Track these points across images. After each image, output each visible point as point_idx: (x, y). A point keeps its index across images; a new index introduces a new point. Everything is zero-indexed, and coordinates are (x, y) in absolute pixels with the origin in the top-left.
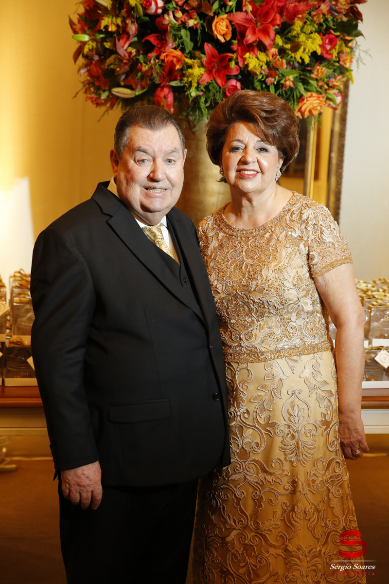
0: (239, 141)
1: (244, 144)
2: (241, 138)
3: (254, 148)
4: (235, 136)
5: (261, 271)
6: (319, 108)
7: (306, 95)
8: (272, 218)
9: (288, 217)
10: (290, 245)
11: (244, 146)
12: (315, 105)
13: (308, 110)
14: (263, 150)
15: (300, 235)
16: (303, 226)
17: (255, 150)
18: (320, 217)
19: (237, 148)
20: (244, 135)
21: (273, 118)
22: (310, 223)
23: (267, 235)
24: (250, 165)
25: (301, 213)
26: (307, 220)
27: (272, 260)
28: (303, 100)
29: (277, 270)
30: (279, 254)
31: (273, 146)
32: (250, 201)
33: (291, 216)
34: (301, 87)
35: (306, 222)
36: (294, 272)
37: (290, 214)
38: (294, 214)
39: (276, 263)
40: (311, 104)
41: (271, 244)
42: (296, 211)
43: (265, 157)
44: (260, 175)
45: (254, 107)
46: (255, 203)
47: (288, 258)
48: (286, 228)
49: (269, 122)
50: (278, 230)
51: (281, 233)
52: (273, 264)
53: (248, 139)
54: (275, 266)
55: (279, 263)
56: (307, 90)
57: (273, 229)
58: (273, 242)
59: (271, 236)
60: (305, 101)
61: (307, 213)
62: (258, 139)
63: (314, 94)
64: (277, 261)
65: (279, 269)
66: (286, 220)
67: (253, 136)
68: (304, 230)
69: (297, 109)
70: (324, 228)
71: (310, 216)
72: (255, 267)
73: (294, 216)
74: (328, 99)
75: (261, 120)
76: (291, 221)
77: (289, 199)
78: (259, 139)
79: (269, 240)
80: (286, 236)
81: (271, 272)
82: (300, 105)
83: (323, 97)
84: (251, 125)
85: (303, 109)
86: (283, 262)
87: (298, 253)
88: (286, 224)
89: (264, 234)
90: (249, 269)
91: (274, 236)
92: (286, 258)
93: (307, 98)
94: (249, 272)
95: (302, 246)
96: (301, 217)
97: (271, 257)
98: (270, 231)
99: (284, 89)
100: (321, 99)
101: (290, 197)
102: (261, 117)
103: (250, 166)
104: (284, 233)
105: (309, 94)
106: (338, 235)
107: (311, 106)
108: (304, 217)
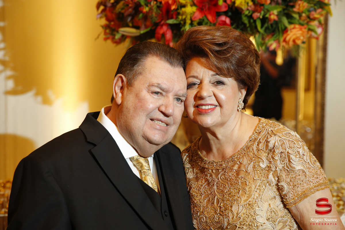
0: (194, 77)
1: (199, 79)
2: (196, 74)
3: (210, 82)
4: (190, 73)
5: (231, 207)
6: (302, 38)
7: (290, 27)
8: (239, 149)
9: (255, 147)
10: (259, 177)
11: (200, 82)
12: (298, 35)
13: (292, 40)
14: (220, 83)
15: (269, 165)
16: (270, 156)
17: (210, 84)
18: (287, 145)
19: (194, 84)
20: (198, 70)
21: (225, 50)
22: (277, 151)
23: (236, 168)
24: (207, 99)
25: (267, 142)
26: (273, 148)
27: (242, 195)
28: (287, 31)
29: (248, 205)
30: (248, 187)
31: (230, 79)
32: (214, 134)
33: (258, 145)
34: (285, 21)
35: (272, 151)
36: (266, 205)
37: (257, 143)
38: (260, 142)
39: (246, 198)
40: (294, 34)
41: (240, 176)
42: (263, 140)
43: (222, 90)
44: (218, 108)
45: (204, 42)
46: (219, 136)
47: (258, 191)
48: (254, 159)
49: (221, 55)
50: (245, 161)
51: (249, 164)
52: (243, 199)
53: (202, 74)
54: (245, 201)
55: (249, 197)
56: (290, 23)
57: (241, 160)
58: (242, 175)
59: (239, 167)
60: (289, 32)
61: (273, 141)
62: (212, 73)
63: (297, 26)
64: (247, 195)
65: (249, 204)
66: (253, 149)
67: (207, 70)
68: (272, 160)
69: (282, 39)
70: (291, 156)
71: (277, 144)
72: (225, 202)
73: (260, 145)
74: (310, 30)
75: (213, 53)
76: (258, 150)
77: (255, 127)
78: (214, 73)
79: (238, 173)
80: (254, 167)
81: (241, 208)
82: (285, 35)
83: (305, 28)
84: (203, 60)
85: (287, 39)
86: (253, 196)
87: (267, 184)
88: (254, 154)
89: (233, 166)
90: (220, 204)
91: (243, 168)
92: (256, 191)
93: (291, 29)
94: (220, 207)
95: (271, 176)
96: (267, 146)
97: (241, 191)
98: (238, 163)
99: (270, 23)
100: (304, 30)
101: (256, 125)
102: (212, 51)
103: (206, 101)
104: (252, 163)
105: (292, 26)
106: (309, 161)
107: (294, 37)
108: (271, 145)
